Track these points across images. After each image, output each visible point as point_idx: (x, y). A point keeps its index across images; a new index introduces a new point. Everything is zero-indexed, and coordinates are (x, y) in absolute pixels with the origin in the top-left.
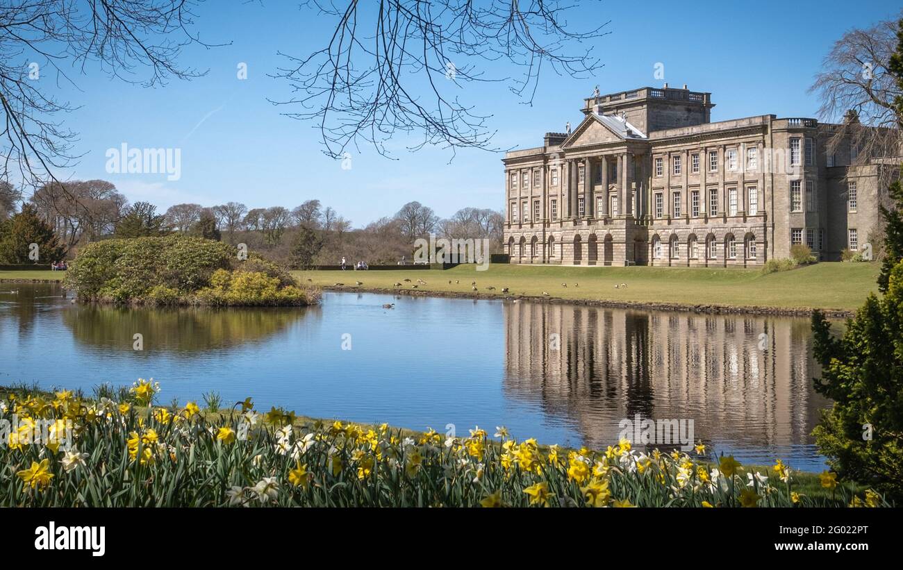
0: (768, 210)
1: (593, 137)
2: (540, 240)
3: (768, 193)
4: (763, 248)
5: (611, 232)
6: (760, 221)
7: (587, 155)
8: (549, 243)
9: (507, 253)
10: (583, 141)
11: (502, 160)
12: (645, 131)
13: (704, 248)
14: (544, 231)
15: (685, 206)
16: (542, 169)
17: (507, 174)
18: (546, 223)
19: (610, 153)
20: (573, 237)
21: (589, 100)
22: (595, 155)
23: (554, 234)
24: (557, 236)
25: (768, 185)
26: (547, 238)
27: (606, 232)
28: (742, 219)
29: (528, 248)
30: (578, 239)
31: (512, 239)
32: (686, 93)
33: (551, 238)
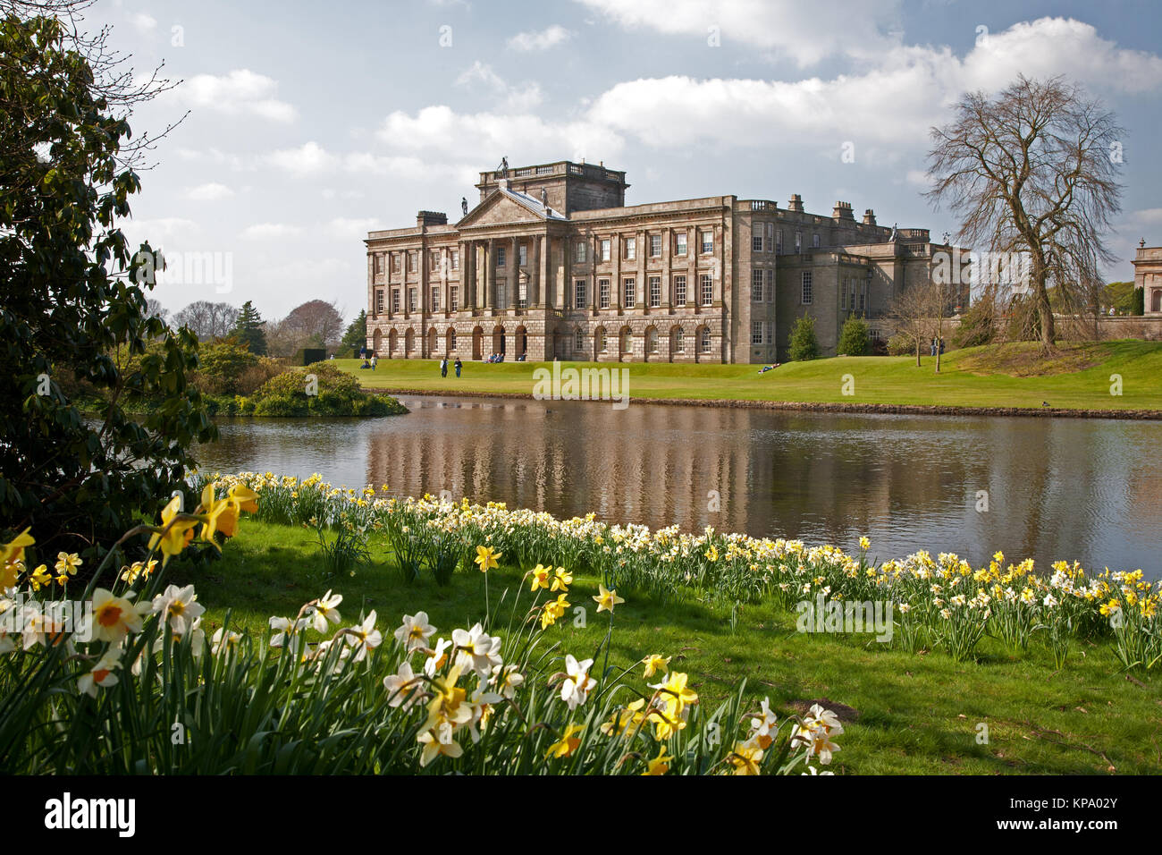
0: (728, 300)
1: (500, 215)
2: (418, 331)
3: (728, 282)
4: (720, 342)
5: (525, 323)
6: (718, 312)
7: (491, 237)
8: (429, 336)
9: (372, 348)
10: (487, 219)
11: (365, 241)
12: (564, 211)
13: (643, 342)
14: (424, 322)
15: (616, 295)
16: (421, 252)
17: (371, 257)
18: (426, 314)
19: (523, 234)
20: (472, 330)
21: (486, 174)
22: (502, 236)
23: (436, 325)
24: (442, 328)
25: (728, 272)
26: (428, 329)
27: (518, 323)
28: (694, 310)
29: (401, 342)
30: (478, 332)
31: (377, 332)
32: (601, 169)
33: (434, 330)
